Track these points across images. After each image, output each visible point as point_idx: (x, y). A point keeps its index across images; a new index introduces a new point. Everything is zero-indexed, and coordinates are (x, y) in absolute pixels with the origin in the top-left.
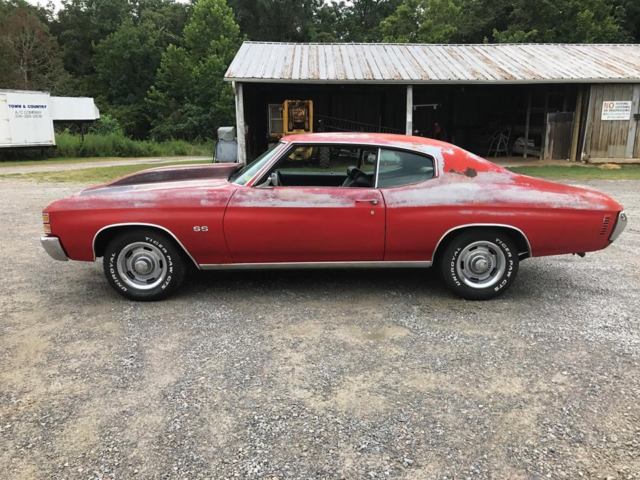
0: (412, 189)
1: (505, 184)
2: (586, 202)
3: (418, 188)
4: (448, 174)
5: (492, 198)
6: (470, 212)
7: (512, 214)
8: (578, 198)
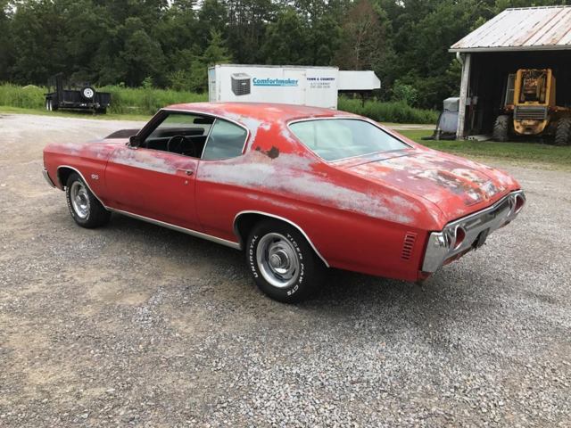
0: (220, 164)
1: (300, 170)
2: (386, 209)
3: (225, 164)
4: (254, 151)
5: (278, 185)
6: (255, 197)
7: (294, 207)
8: (377, 201)
